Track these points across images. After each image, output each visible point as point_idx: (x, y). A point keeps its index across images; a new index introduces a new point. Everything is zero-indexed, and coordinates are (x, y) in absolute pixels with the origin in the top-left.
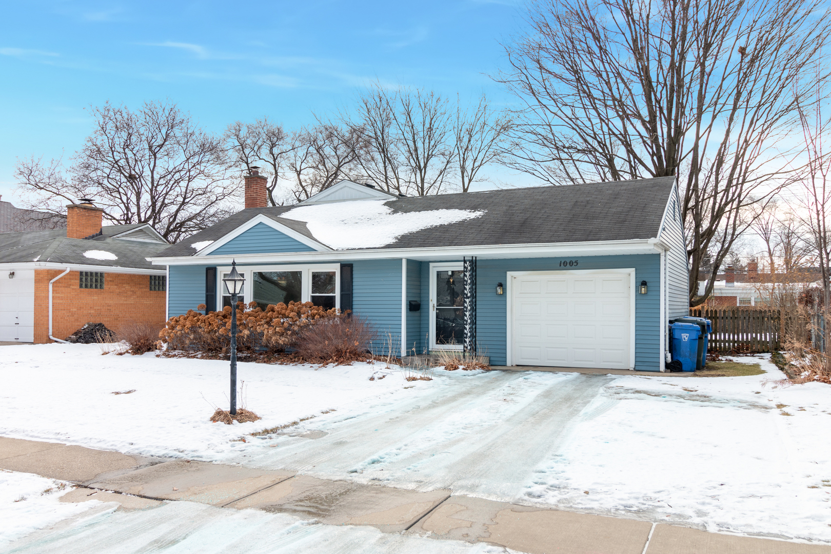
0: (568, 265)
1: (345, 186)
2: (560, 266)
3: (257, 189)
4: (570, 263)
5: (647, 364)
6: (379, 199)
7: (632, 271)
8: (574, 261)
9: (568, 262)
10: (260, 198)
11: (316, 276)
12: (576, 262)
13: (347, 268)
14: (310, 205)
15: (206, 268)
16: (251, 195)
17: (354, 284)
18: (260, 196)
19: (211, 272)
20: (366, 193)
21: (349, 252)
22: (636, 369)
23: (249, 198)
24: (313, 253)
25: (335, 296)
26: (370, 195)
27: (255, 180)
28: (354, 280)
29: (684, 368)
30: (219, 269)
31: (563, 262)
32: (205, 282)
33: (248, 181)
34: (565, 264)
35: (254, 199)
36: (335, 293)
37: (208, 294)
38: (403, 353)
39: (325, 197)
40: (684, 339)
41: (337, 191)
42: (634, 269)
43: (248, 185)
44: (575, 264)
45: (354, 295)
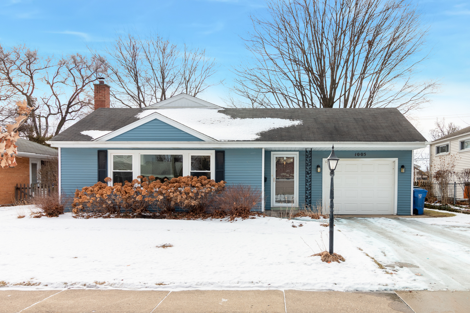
0: (360, 155)
1: (183, 98)
2: (355, 156)
3: (105, 94)
4: (361, 154)
5: (404, 211)
6: (212, 108)
7: (396, 160)
8: (363, 153)
9: (360, 153)
10: (107, 101)
11: (194, 159)
12: (365, 154)
13: (220, 154)
14: (156, 109)
15: (98, 151)
16: (100, 99)
17: (226, 164)
18: (107, 99)
19: (102, 154)
20: (200, 104)
21: (229, 142)
22: (398, 214)
23: (98, 100)
24: (202, 142)
25: (210, 173)
26: (203, 105)
27: (103, 88)
28: (226, 162)
29: (419, 213)
30: (109, 152)
31: (357, 153)
32: (97, 161)
33: (97, 88)
34: (358, 155)
35: (103, 102)
36: (210, 170)
37: (100, 170)
38: (263, 210)
39: (167, 104)
40: (420, 197)
41: (176, 100)
42: (397, 158)
43: (97, 91)
44: (364, 155)
45: (226, 172)
